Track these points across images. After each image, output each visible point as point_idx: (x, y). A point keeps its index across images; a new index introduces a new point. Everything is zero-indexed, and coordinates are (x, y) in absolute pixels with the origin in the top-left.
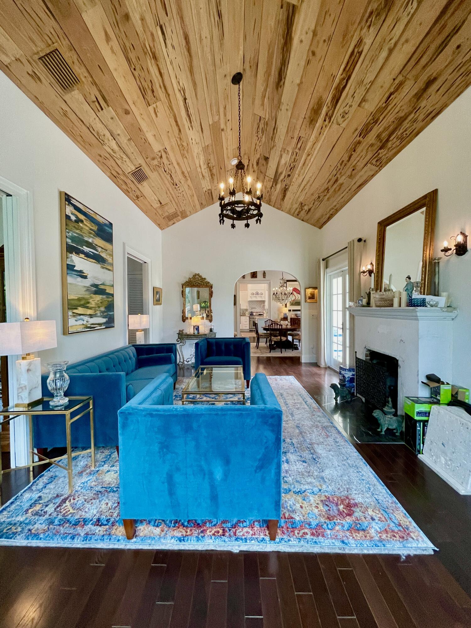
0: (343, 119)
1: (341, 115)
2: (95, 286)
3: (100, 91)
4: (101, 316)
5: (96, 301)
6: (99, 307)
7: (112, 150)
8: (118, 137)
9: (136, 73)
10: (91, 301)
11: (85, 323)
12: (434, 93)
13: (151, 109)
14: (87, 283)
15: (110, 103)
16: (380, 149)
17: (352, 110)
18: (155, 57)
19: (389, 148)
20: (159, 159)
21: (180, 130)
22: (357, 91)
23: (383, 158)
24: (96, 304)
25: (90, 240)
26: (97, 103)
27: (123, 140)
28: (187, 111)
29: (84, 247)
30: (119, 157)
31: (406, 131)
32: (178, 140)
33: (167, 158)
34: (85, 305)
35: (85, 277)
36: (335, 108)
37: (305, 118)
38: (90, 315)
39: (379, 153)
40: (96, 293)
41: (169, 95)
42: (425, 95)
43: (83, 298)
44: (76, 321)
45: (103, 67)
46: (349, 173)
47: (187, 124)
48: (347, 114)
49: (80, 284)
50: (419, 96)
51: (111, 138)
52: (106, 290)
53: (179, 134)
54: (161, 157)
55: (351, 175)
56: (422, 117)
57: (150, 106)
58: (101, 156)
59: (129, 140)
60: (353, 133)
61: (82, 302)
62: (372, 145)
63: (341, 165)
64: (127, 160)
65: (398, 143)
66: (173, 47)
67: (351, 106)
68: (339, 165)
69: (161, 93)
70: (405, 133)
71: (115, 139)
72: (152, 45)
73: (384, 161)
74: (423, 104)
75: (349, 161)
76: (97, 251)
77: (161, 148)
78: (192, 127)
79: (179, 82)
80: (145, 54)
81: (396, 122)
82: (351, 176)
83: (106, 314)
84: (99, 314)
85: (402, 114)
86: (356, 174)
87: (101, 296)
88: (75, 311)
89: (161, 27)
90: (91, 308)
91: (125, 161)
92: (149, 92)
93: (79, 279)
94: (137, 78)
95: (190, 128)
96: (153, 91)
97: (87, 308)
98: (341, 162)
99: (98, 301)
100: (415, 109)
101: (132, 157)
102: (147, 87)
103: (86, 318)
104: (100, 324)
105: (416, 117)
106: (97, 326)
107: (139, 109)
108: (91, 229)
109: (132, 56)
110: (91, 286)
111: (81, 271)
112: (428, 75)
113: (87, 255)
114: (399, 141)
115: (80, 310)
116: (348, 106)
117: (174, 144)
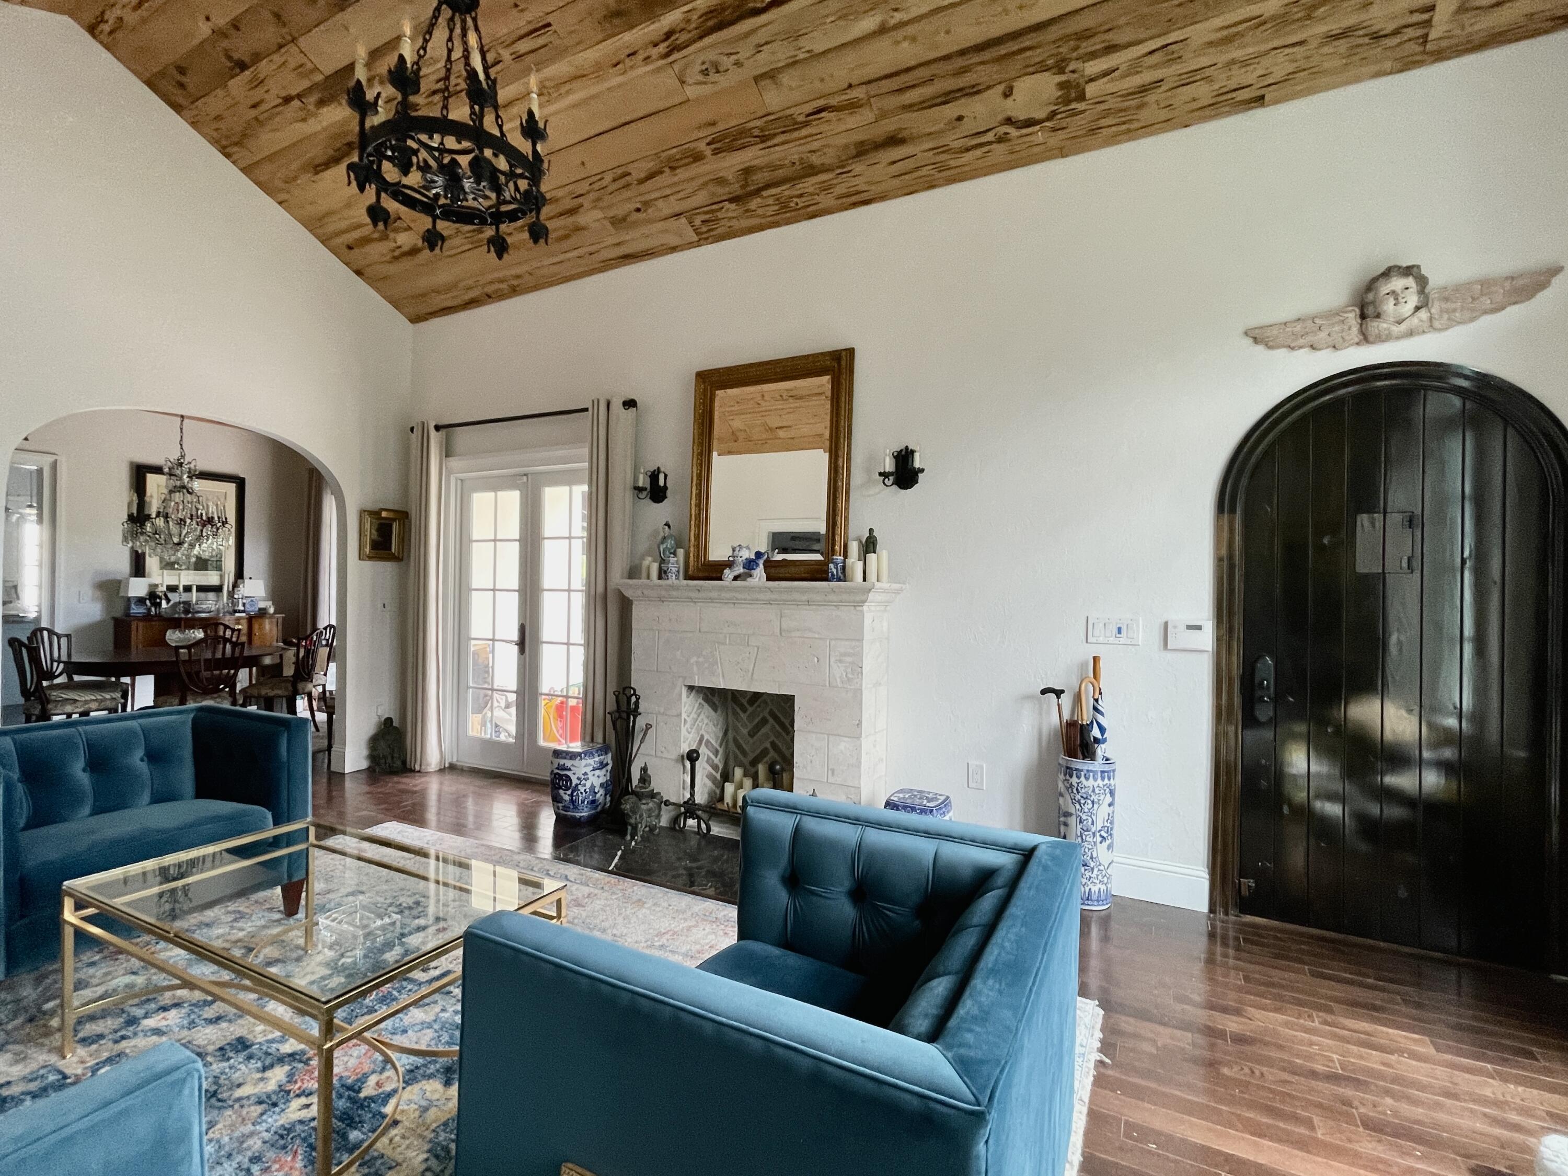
12: (885, 162)
16: (731, 200)
17: (736, 75)
19: (749, 210)
22: (774, 44)
23: (722, 223)
31: (801, 196)
36: (701, 38)
39: (722, 208)
42: (873, 157)
46: (619, 211)
48: (718, 72)
50: (863, 150)
55: (624, 219)
56: (840, 190)
62: (721, 181)
63: (614, 180)
65: (770, 211)
67: (739, 64)
68: (608, 177)
70: (795, 200)
73: (719, 231)
74: (858, 168)
75: (641, 182)
81: (798, 167)
82: (618, 222)
85: (815, 160)
86: (635, 224)
98: (619, 171)
100: (841, 166)
105: (835, 182)
112: (898, 126)
114: (776, 208)
116: (734, 57)
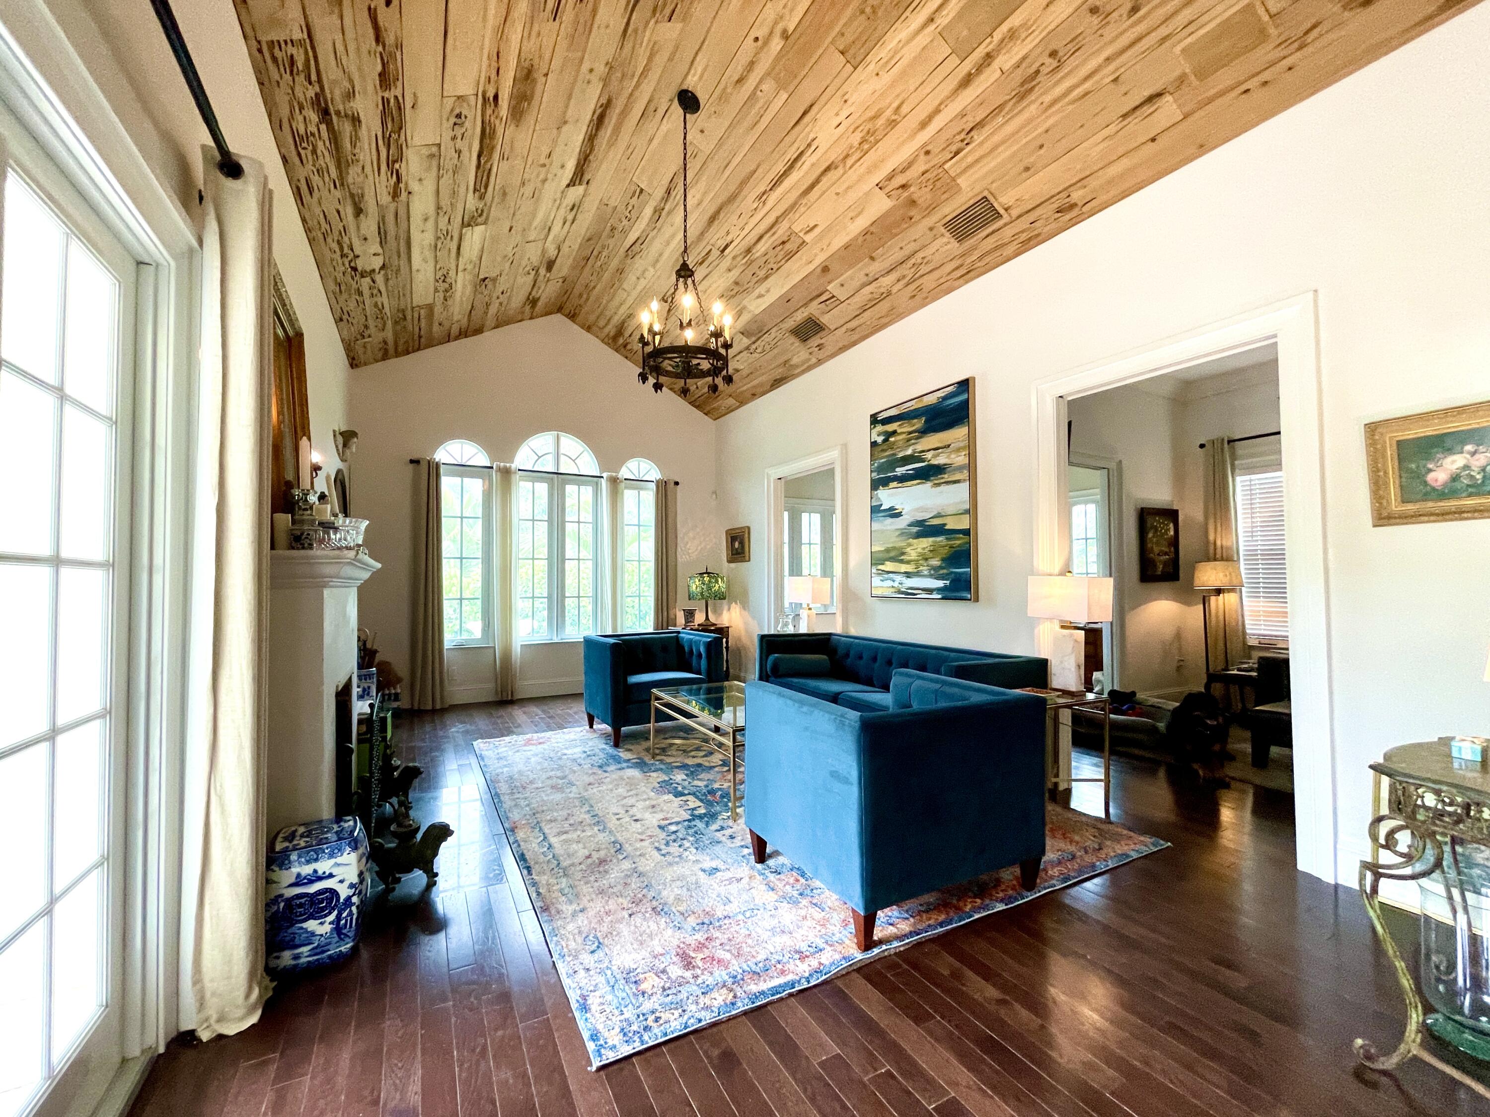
0: (457, 111)
1: (466, 117)
2: (920, 523)
3: (812, 300)
4: (931, 576)
5: (919, 550)
6: (926, 559)
7: (899, 280)
8: (871, 275)
9: (775, 267)
10: (908, 550)
11: (896, 584)
13: (808, 238)
14: (901, 523)
15: (822, 289)
17: (447, 135)
18: (749, 251)
19: (301, 108)
20: (912, 189)
21: (828, 169)
22: (456, 161)
23: (287, 77)
24: (920, 555)
25: (909, 452)
26: (827, 303)
27: (875, 268)
28: (785, 174)
29: (898, 469)
30: (913, 270)
32: (849, 162)
33: (903, 171)
34: (897, 556)
35: (899, 515)
37: (546, 75)
38: (906, 573)
39: (310, 83)
40: (918, 535)
41: (778, 218)
43: (894, 548)
44: (882, 581)
45: (787, 299)
47: (809, 160)
48: (455, 124)
49: (889, 528)
51: (874, 285)
52: (945, 525)
53: (836, 168)
54: (904, 187)
57: (804, 242)
58: (914, 296)
59: (872, 259)
60: (415, 94)
61: (892, 554)
62: (350, 95)
64: (920, 255)
66: (728, 233)
67: (454, 138)
69: (781, 231)
71: (877, 279)
72: (741, 257)
76: (924, 462)
77: (881, 194)
78: (809, 145)
79: (756, 209)
80: (752, 262)
83: (945, 571)
84: (926, 573)
87: (931, 539)
88: (880, 567)
89: (723, 251)
90: (908, 562)
91: (923, 258)
92: (788, 246)
93: (890, 520)
94: (780, 264)
95: (813, 148)
96: (784, 243)
97: (902, 561)
99: (924, 549)
101: (912, 247)
102: (782, 253)
103: (898, 578)
104: (930, 591)
106: (920, 592)
107: (816, 255)
108: (910, 433)
109: (762, 274)
110: (909, 526)
111: (892, 509)
113: (903, 479)
115: (889, 566)
116: (460, 137)
117: (862, 170)
